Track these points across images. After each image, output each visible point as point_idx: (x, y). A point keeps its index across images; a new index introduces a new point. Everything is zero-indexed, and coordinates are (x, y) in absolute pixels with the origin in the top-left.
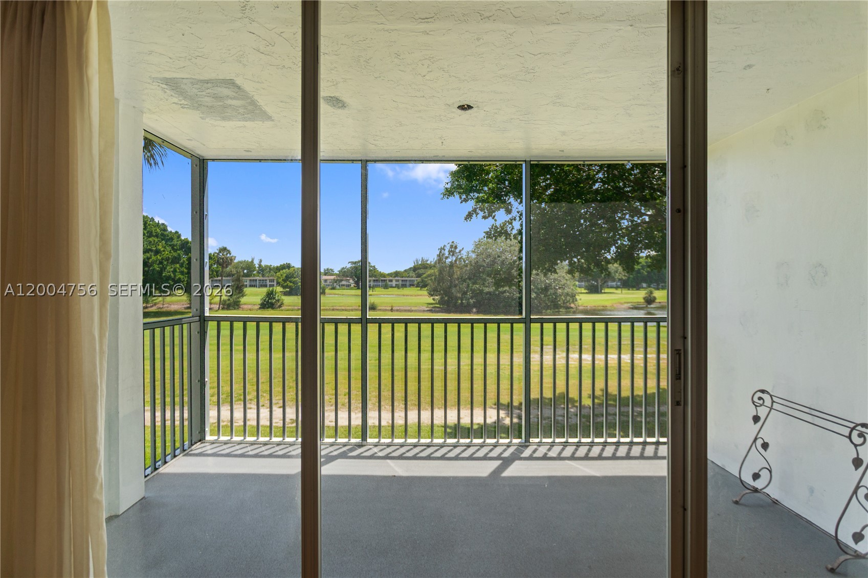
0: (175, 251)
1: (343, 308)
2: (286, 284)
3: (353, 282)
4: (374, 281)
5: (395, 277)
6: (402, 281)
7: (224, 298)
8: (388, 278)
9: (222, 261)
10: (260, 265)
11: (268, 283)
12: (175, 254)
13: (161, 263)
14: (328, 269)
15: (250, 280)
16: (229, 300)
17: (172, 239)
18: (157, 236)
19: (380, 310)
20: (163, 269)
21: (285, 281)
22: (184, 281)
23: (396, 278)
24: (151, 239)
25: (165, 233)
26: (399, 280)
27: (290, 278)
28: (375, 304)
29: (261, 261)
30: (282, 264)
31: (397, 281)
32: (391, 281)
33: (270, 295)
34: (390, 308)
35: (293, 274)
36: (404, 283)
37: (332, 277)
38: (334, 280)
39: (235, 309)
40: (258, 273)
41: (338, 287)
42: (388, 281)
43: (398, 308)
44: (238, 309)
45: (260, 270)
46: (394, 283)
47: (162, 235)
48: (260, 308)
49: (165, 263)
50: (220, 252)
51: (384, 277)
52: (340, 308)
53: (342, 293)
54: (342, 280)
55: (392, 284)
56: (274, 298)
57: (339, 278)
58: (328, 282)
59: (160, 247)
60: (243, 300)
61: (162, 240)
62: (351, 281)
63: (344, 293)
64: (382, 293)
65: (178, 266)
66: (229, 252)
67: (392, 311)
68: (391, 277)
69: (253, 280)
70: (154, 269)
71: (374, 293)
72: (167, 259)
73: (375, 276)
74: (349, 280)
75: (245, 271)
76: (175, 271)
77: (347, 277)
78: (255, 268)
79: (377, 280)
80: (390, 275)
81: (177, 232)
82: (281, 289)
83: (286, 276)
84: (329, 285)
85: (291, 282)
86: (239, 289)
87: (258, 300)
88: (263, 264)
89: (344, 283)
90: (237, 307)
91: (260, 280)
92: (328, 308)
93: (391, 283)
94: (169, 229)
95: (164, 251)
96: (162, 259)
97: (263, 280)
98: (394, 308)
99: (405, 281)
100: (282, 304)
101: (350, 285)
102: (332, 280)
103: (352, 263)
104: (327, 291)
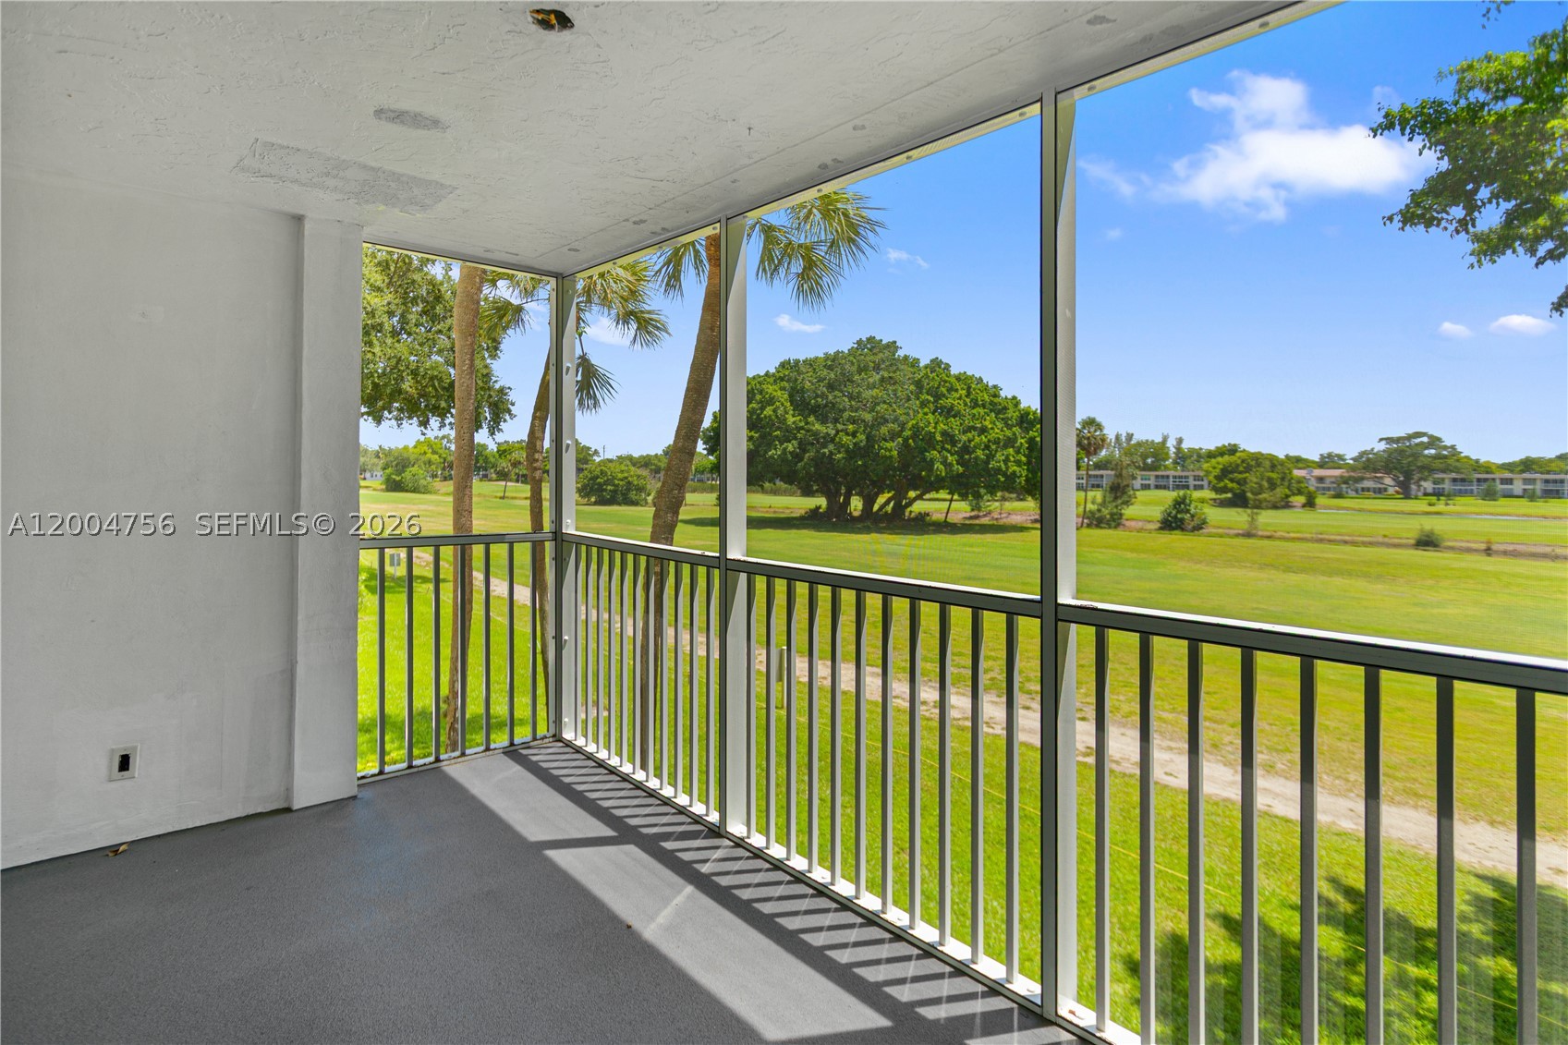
0: (1009, 427)
1: (1347, 538)
2: (1222, 484)
3: (1392, 483)
4: (1454, 480)
5: (1523, 471)
6: (1547, 481)
7: (1090, 506)
8: (1497, 475)
9: (1089, 442)
10: (1178, 449)
11: (1192, 482)
12: (1008, 433)
13: (987, 447)
14: (1330, 455)
15: (1157, 477)
16: (1099, 511)
17: (1005, 408)
18: (984, 406)
19: (1452, 548)
20: (990, 457)
21: (1219, 478)
22: (1021, 476)
23: (1527, 475)
24: (975, 411)
25: (996, 400)
26: (1535, 479)
27: (1232, 472)
28: (1436, 532)
29: (1180, 441)
30: (1220, 445)
31: (1526, 481)
32: (1510, 481)
33: (1180, 504)
34: (1483, 546)
35: (1238, 466)
36: (1551, 487)
37: (1337, 472)
38: (1342, 477)
39: (1110, 528)
40: (1175, 462)
41: (1352, 494)
42: (1498, 482)
43: (1511, 548)
44: (1115, 527)
45: (1180, 458)
46: (1518, 487)
47: (991, 403)
48: (1161, 528)
49: (994, 447)
50: (1084, 428)
51: (1487, 473)
52: (1338, 538)
53: (1357, 507)
54: (1362, 479)
55: (1512, 489)
56: (1188, 511)
57: (1352, 474)
58: (1328, 481)
59: (987, 423)
60: (1128, 512)
61: (991, 411)
62: (1388, 481)
63: (1365, 507)
64: (1477, 510)
65: (1011, 450)
66: (1099, 427)
67: (1489, 555)
68: (1512, 471)
69: (1163, 477)
70: (976, 458)
71: (1451, 508)
72: (997, 442)
73: (1457, 470)
74: (1381, 478)
75: (1149, 461)
76: (1006, 461)
77: (1376, 470)
78: (1167, 454)
79: (1463, 480)
80: (1509, 467)
81: (1014, 398)
82: (1213, 495)
83: (1222, 470)
84: (1329, 489)
85: (1232, 480)
86: (1119, 491)
87: (1157, 513)
88: (1185, 446)
89: (1367, 484)
90: (1113, 524)
91: (1175, 477)
92: (1308, 536)
93: (1510, 487)
94: (1003, 394)
95: (992, 428)
96: (989, 441)
97: (1181, 477)
98: (1494, 547)
99: (1555, 481)
100: (1204, 522)
101: (1385, 490)
102: (1336, 477)
103: (1389, 440)
104: (1320, 500)
